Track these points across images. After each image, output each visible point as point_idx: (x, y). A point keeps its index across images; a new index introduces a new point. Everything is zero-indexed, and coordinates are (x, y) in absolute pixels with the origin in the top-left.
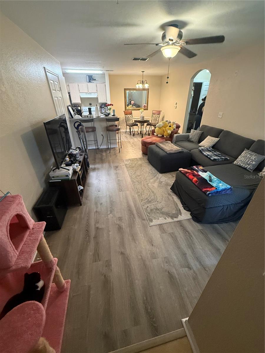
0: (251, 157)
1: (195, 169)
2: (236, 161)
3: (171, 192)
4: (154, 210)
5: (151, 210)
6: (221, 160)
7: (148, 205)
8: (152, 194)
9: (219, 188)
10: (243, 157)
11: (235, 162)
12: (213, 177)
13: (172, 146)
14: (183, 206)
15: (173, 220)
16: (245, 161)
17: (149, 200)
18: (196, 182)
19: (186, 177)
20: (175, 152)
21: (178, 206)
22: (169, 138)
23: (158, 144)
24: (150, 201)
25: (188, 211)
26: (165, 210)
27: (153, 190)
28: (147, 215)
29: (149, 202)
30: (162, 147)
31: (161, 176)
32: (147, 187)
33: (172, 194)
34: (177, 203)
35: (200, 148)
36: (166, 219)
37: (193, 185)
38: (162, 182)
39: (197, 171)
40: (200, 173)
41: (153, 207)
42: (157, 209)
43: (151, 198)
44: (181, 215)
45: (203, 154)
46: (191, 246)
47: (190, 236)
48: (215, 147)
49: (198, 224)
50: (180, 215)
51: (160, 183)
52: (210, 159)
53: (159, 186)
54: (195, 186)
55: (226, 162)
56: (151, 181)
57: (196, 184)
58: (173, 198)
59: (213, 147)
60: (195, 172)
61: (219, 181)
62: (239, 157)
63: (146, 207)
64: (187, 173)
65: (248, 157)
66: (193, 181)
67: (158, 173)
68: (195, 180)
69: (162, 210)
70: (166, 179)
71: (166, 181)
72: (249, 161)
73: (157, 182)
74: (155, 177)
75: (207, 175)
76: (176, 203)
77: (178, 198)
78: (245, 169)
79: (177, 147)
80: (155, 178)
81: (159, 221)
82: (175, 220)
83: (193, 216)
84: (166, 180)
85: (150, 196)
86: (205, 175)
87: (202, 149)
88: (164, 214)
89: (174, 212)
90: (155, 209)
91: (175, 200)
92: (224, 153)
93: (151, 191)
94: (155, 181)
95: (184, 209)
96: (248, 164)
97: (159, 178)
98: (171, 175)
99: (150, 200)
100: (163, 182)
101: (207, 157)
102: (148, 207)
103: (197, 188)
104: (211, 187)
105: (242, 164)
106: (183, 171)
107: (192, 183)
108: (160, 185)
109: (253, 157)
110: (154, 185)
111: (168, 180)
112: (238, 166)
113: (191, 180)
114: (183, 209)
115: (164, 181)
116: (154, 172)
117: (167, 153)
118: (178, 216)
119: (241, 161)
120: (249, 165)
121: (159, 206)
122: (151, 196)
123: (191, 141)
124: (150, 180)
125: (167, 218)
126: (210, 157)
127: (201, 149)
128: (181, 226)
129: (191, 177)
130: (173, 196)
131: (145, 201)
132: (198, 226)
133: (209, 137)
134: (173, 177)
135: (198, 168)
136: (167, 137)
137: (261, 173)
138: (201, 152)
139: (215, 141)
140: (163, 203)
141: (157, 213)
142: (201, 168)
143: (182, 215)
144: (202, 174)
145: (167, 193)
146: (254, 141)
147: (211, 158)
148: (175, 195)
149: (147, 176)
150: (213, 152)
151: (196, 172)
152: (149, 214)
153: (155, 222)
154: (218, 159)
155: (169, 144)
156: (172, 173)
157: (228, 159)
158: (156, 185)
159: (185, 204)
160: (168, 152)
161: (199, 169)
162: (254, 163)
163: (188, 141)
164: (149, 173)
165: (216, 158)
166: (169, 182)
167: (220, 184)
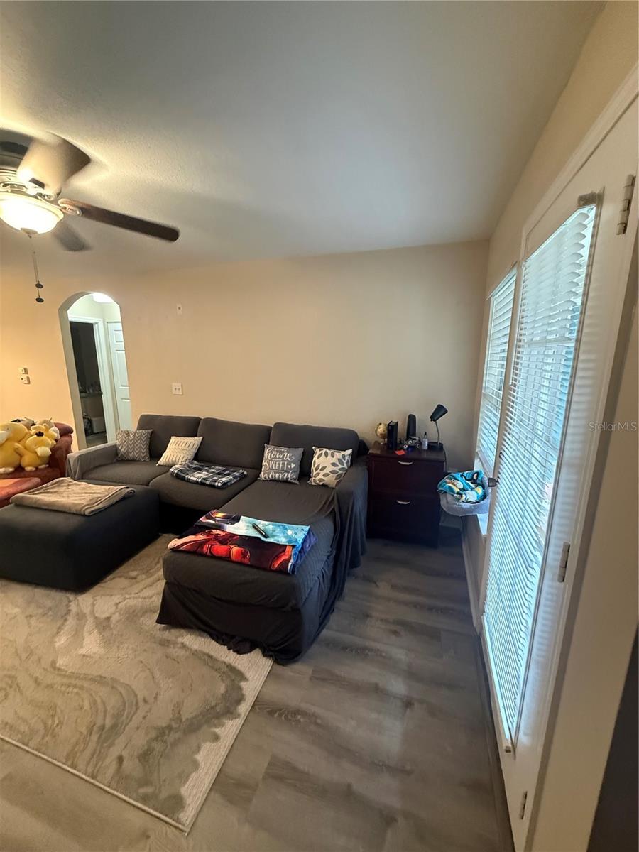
0: (283, 457)
1: (211, 524)
2: (262, 473)
3: (164, 629)
4: (158, 747)
5: (144, 756)
6: (235, 480)
7: (115, 752)
8: (103, 692)
9: (296, 541)
10: (271, 460)
11: (262, 475)
12: (262, 524)
13: (84, 489)
14: (229, 649)
15: (239, 716)
16: (279, 467)
17: (103, 727)
18: (244, 556)
19: (205, 555)
20: (109, 503)
21: (216, 660)
22: (50, 470)
23: (23, 497)
24: (114, 726)
25: (250, 651)
26: (190, 709)
27: (95, 672)
28: (144, 799)
29: (109, 733)
30: (52, 504)
31: (91, 600)
32: (58, 679)
33: (172, 634)
34: (206, 651)
35: (172, 470)
36: (216, 738)
37: (238, 567)
38: (108, 619)
39: (220, 528)
40: (231, 528)
41: (140, 740)
42: (162, 733)
43: (108, 708)
44: (245, 679)
45: (188, 481)
46: (339, 749)
47: (312, 717)
48: (201, 458)
49: (297, 666)
50: (243, 684)
51: (103, 625)
52: (214, 486)
53: (107, 643)
54: (247, 569)
55: (247, 481)
56: (61, 641)
57: (247, 561)
58: (183, 646)
59: (197, 457)
60: (215, 532)
61: (279, 526)
62: (264, 463)
63: (114, 766)
64: (202, 543)
65: (279, 458)
66: (233, 558)
67: (71, 597)
68: (238, 552)
69: (184, 720)
70: (116, 599)
71: (120, 606)
72: (283, 464)
73: (91, 633)
74: (66, 620)
75: (248, 526)
76: (204, 654)
77: (200, 635)
78: (286, 482)
79: (107, 487)
80: (71, 621)
81: (202, 770)
82: (244, 708)
83: (271, 653)
84: (117, 604)
85: (100, 706)
86: (242, 528)
87: (180, 471)
88: (199, 727)
89: (222, 689)
90: (156, 739)
91: (195, 647)
92: (228, 465)
93: (86, 684)
94: (77, 634)
95: (239, 652)
96: (285, 471)
97: (87, 611)
98: (126, 578)
99: (108, 723)
100: (111, 619)
101: (202, 484)
102: (120, 759)
103: (255, 570)
104: (281, 550)
105: (277, 475)
106: (186, 543)
107: (230, 565)
108: (107, 633)
109: (287, 456)
110: (83, 651)
111: (125, 599)
112: (271, 480)
113: (227, 558)
114: (235, 654)
115: (114, 609)
116: (49, 603)
117: (84, 515)
118: (240, 689)
119: (272, 469)
120: (288, 472)
121: (161, 715)
122: (104, 703)
123: (128, 460)
124: (52, 642)
125: (217, 730)
126: (213, 483)
127: (176, 471)
128: (271, 713)
129: (220, 549)
130: (180, 640)
131: (92, 745)
132: (299, 670)
133: (173, 439)
134: (134, 581)
135: (213, 519)
136: (37, 468)
137: (312, 479)
138: (183, 479)
139: (195, 446)
140: (169, 690)
141: (174, 744)
142: (220, 515)
143: (248, 675)
144: (235, 528)
145: (154, 645)
146: (269, 429)
147: (216, 484)
148: (183, 631)
149: (30, 635)
150: (206, 470)
151: (218, 532)
152: (145, 782)
153: (195, 789)
154: (230, 480)
155: (69, 485)
156: (122, 569)
157: (245, 473)
158: (92, 644)
159: (233, 637)
160: (87, 513)
161: (218, 521)
162: (293, 466)
163: (118, 461)
164: (31, 616)
165: (225, 479)
166: (132, 602)
167: (290, 532)
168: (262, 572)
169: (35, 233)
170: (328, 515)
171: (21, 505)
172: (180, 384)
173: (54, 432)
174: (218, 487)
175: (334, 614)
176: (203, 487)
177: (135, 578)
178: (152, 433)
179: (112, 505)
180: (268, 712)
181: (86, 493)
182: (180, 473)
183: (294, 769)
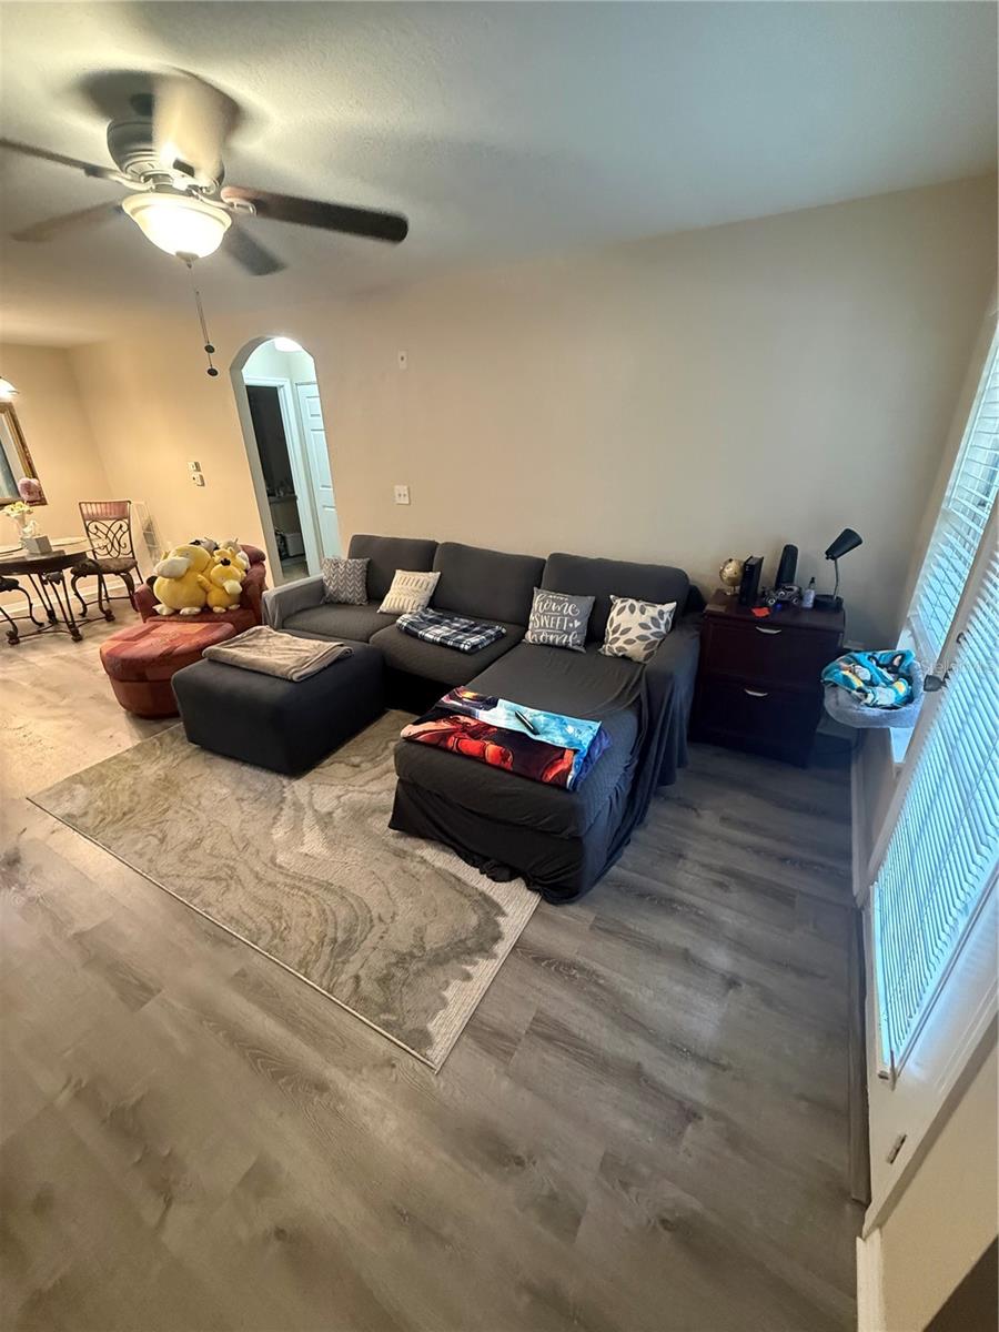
0: (563, 608)
1: (456, 707)
2: (529, 633)
3: (398, 837)
4: (399, 974)
5: (384, 981)
6: (489, 642)
7: (351, 969)
8: (331, 901)
9: (580, 744)
10: (543, 614)
11: (529, 636)
12: (529, 713)
13: (288, 643)
14: (481, 873)
15: (495, 956)
16: (554, 625)
17: (335, 941)
18: (505, 760)
19: (450, 751)
20: (321, 666)
21: (465, 884)
22: (242, 612)
23: (216, 651)
24: (347, 942)
25: (510, 880)
26: (436, 936)
27: (320, 875)
28: (387, 1025)
29: (344, 948)
30: (252, 662)
31: (308, 789)
32: (281, 879)
33: (408, 844)
34: (452, 871)
35: (399, 621)
36: (468, 977)
37: (495, 773)
38: (330, 814)
39: (469, 714)
40: (485, 716)
41: (378, 962)
42: (402, 960)
43: (339, 920)
44: (504, 914)
45: (423, 639)
46: (628, 1019)
47: (592, 976)
48: (440, 604)
49: (572, 909)
50: (501, 920)
51: (325, 821)
52: (458, 649)
53: (331, 843)
54: (507, 776)
55: (503, 644)
56: (279, 834)
57: (507, 765)
58: (423, 861)
59: (433, 603)
60: (463, 719)
61: (554, 718)
62: (532, 617)
63: (350, 986)
64: (445, 735)
65: (556, 610)
66: (489, 760)
67: (285, 782)
68: (494, 751)
69: (428, 948)
70: (337, 791)
71: (342, 799)
72: (562, 621)
73: (311, 829)
74: (281, 809)
75: (509, 714)
76: (451, 874)
77: (444, 850)
78: (565, 648)
79: (317, 643)
80: (287, 811)
81: (452, 1010)
82: (502, 949)
83: (538, 887)
84: (339, 797)
85: (330, 917)
86: (501, 716)
87: (411, 623)
88: (447, 960)
89: (473, 920)
90: (396, 964)
91: (438, 864)
92: (479, 617)
93: (312, 889)
94: (296, 827)
95: (494, 879)
96: (565, 632)
97: (304, 800)
98: (347, 765)
99: (341, 936)
100: (334, 815)
101: (441, 644)
102: (357, 978)
103: (518, 779)
104: (559, 755)
105: (551, 637)
106: (424, 732)
107: (485, 769)
108: (330, 833)
109: (569, 609)
110: (304, 850)
111: (347, 792)
112: (542, 644)
113: (480, 759)
114: (490, 881)
115: (335, 803)
116: (260, 786)
117: (291, 681)
118: (497, 925)
119: (544, 627)
120: (569, 634)
121: (401, 937)
122: (334, 913)
123: (339, 603)
124: (268, 835)
125: (469, 968)
126: (457, 645)
127: (405, 624)
128: (538, 960)
129: (471, 745)
130: (418, 852)
131: (325, 958)
132: (575, 915)
133: (399, 574)
134: (357, 769)
135: (460, 700)
136: (227, 609)
137: (606, 646)
138: (415, 635)
139: (430, 586)
140: (407, 912)
141: (418, 974)
142: (469, 695)
143: (507, 909)
144: (491, 716)
145: (386, 854)
146: (541, 563)
147: (462, 646)
148: (421, 842)
149: (243, 821)
150: (448, 625)
151: (467, 720)
152: (387, 1009)
153: (446, 1027)
154: (481, 643)
155: (268, 637)
156: (341, 752)
157: (504, 631)
158: (313, 843)
159: (487, 859)
160: (294, 678)
161: (467, 703)
162: (577, 624)
163: (326, 603)
164: (243, 800)
165: (474, 640)
166: (356, 796)
167: (570, 729)
168: (529, 784)
169: (195, 257)
170: (630, 706)
171: (215, 661)
172: (406, 488)
173: (242, 559)
174: (463, 651)
175: (630, 846)
176: (444, 649)
177: (357, 766)
178: (369, 562)
179: (325, 668)
180: (533, 959)
181: (290, 650)
182: (410, 627)
183: (567, 1032)
